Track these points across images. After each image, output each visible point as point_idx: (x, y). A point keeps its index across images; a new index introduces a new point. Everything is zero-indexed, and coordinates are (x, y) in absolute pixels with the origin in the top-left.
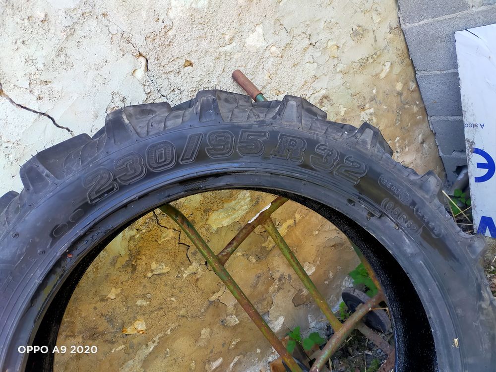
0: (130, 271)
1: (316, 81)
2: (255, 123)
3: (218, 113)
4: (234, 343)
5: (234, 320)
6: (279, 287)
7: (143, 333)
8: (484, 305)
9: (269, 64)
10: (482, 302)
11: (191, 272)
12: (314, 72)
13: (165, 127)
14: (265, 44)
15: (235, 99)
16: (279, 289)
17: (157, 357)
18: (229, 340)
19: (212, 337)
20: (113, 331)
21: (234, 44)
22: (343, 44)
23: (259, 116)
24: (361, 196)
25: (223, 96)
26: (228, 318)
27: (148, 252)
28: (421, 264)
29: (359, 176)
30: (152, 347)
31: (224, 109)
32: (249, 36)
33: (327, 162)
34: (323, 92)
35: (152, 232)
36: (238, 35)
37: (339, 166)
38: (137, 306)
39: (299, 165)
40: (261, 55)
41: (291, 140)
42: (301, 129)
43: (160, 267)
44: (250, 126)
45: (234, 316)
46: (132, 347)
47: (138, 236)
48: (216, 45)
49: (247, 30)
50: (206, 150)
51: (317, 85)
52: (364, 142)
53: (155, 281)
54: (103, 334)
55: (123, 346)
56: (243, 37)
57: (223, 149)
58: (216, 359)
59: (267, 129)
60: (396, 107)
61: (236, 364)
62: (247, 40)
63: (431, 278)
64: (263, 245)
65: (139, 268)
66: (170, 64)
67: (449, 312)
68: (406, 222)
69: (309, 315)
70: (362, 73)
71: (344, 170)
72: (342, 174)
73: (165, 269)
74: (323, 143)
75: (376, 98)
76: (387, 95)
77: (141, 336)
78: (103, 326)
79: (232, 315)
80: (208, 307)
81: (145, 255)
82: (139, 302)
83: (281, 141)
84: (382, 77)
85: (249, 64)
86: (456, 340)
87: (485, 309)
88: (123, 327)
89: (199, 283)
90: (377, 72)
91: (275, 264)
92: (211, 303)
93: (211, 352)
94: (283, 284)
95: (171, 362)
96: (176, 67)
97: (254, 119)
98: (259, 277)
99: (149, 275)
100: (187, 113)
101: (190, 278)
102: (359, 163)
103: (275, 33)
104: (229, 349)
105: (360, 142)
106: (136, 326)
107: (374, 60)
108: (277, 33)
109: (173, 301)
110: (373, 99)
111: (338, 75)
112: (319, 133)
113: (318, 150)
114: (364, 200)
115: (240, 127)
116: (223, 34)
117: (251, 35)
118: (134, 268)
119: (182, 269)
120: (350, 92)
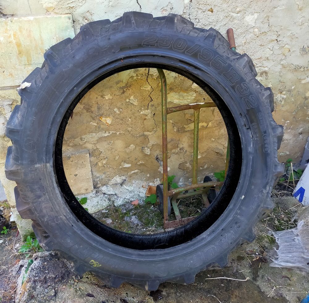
0: (121, 92)
1: (266, 61)
2: (225, 56)
3: (213, 42)
4: (140, 162)
5: (148, 151)
6: (178, 152)
7: (108, 125)
8: (264, 191)
9: (249, 36)
10: (264, 189)
11: (145, 113)
12: (269, 55)
13: (189, 34)
14: (253, 25)
15: (223, 41)
16: (177, 154)
17: (106, 141)
18: (140, 159)
19: (134, 151)
20: (97, 114)
21: (239, 15)
22: (293, 51)
23: (228, 54)
24: (246, 115)
25: (220, 36)
26: (146, 148)
27: (134, 89)
28: (251, 158)
29: (251, 107)
30: (107, 135)
31: (217, 42)
32: (248, 15)
33: (242, 92)
34: (266, 69)
35: (142, 81)
36: (243, 12)
37: (246, 97)
38: (114, 110)
39: (230, 86)
40: (248, 29)
41: (235, 73)
42: (242, 71)
43: (134, 101)
44: (222, 56)
45: (149, 150)
46: (99, 128)
47: (135, 78)
48: (230, 10)
49: (250, 12)
50: (199, 54)
51: (266, 63)
52: (263, 95)
53: (128, 105)
54: (92, 112)
55: (96, 124)
56: (246, 14)
57: (206, 58)
58: (128, 163)
59: (228, 62)
60: (298, 104)
61: (134, 173)
62: (246, 17)
63: (251, 166)
64: (185, 126)
65: (126, 94)
66: (203, 6)
67: (248, 184)
68: (257, 138)
69: (182, 178)
70: (293, 73)
71: (247, 100)
72: (245, 101)
73: (136, 103)
74: (247, 83)
75: (292, 92)
76: (299, 94)
77: (106, 126)
78: (95, 109)
79: (149, 148)
80: (141, 136)
81: (132, 89)
82: (116, 110)
83: (230, 71)
84: (302, 83)
85: (239, 30)
86: (243, 196)
87: (264, 193)
88: (101, 116)
89: (145, 121)
90: (301, 78)
91: (184, 140)
92: (144, 135)
93: (129, 158)
94: (181, 152)
95: (109, 148)
96: (205, 8)
97: (226, 54)
98: (172, 140)
99: (128, 100)
100: (201, 33)
101: (143, 116)
102: (255, 102)
103: (262, 22)
104: (136, 163)
105: (262, 94)
106: (107, 120)
107: (304, 71)
108: (263, 23)
109: (129, 120)
110: (289, 91)
111: (280, 65)
112: (248, 78)
113: (242, 85)
114: (246, 118)
115: (218, 54)
116: (237, 6)
117: (250, 16)
118: (124, 92)
119: (143, 109)
120: (280, 79)
